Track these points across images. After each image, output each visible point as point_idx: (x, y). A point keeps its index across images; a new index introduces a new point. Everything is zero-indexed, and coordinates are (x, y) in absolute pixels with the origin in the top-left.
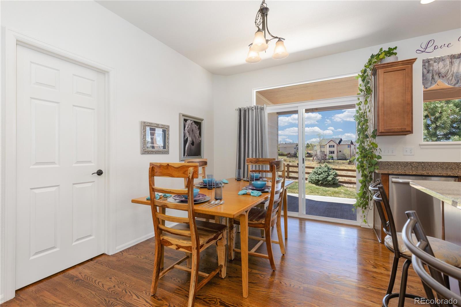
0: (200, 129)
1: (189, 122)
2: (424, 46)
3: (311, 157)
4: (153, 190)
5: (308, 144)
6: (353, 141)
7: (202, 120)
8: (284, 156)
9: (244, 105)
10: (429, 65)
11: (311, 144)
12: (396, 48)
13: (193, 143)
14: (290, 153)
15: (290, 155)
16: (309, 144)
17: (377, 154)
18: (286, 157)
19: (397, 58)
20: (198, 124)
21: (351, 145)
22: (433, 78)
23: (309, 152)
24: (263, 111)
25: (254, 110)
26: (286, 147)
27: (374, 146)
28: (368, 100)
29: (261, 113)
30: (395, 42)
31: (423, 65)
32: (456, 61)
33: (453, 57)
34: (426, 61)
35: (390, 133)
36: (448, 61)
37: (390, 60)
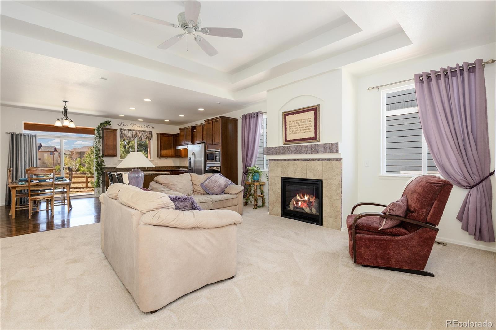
2: (120, 124)
6: (56, 148)
10: (122, 131)
12: (110, 121)
17: (104, 164)
19: (111, 126)
21: (54, 152)
22: (123, 136)
27: (103, 161)
28: (100, 141)
30: (110, 119)
31: (120, 131)
32: (130, 132)
33: (129, 130)
34: (121, 129)
35: (108, 156)
36: (127, 131)
37: (108, 127)
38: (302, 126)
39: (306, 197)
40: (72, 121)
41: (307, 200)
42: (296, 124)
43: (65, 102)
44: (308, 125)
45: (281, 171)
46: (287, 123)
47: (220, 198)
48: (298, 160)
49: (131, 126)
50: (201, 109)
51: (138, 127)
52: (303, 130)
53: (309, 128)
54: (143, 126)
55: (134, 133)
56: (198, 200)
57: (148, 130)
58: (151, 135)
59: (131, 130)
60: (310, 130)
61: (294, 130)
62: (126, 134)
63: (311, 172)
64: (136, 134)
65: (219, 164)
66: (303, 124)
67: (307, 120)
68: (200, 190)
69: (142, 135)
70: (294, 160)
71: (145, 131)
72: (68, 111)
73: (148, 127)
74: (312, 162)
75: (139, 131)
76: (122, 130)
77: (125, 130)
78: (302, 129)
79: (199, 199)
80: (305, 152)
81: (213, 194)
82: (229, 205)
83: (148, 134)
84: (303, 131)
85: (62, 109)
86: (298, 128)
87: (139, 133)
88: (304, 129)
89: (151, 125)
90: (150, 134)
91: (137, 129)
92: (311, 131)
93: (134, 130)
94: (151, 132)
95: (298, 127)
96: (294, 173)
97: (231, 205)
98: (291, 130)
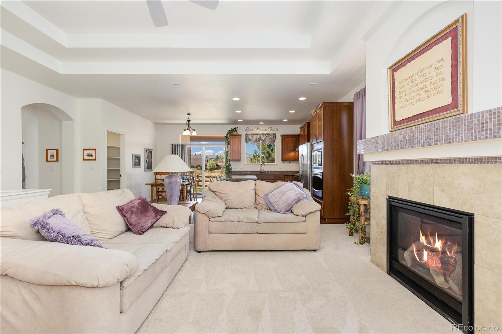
0: (151, 155)
1: (147, 152)
2: (246, 129)
3: (220, 169)
4: (156, 179)
5: (217, 156)
7: (152, 150)
8: (194, 168)
9: (175, 142)
11: (220, 156)
12: (237, 128)
13: (149, 163)
14: (199, 165)
15: (199, 167)
16: (219, 156)
17: (231, 168)
18: (196, 169)
19: (237, 132)
20: (151, 152)
22: (248, 141)
23: (219, 164)
24: (185, 147)
25: (181, 146)
26: (196, 159)
27: (230, 165)
28: (228, 146)
29: (184, 147)
30: (237, 125)
31: (246, 136)
32: (254, 136)
33: (254, 134)
34: (246, 135)
35: (234, 160)
36: (252, 135)
37: (235, 133)
38: (424, 84)
39: (438, 241)
40: (194, 131)
41: (440, 249)
42: (411, 84)
43: (189, 114)
44: (435, 78)
45: (387, 183)
46: (396, 87)
47: (271, 219)
48: (416, 162)
49: (256, 130)
50: (302, 99)
51: (263, 130)
52: (426, 92)
53: (438, 84)
54: (267, 130)
55: (258, 136)
56: (237, 217)
57: (272, 132)
58: (274, 138)
59: (255, 134)
60: (440, 89)
61: (408, 97)
62: (251, 139)
63: (443, 190)
64: (260, 138)
65: (321, 169)
66: (424, 78)
67: (433, 68)
68: (263, 203)
69: (266, 138)
70: (409, 162)
71: (269, 134)
72: (191, 122)
73: (272, 129)
74: (447, 166)
75: (263, 134)
76: (248, 135)
77: (250, 135)
78: (423, 91)
79: (239, 217)
80: (422, 142)
81: (276, 211)
82: (288, 232)
83: (271, 137)
84: (426, 95)
85: (186, 122)
86: (416, 91)
87: (263, 137)
88: (426, 89)
89: (275, 127)
90: (274, 136)
91: (261, 132)
92: (442, 92)
93: (258, 134)
94: (274, 135)
95: (415, 89)
96: (409, 190)
97: (293, 232)
98: (402, 100)
